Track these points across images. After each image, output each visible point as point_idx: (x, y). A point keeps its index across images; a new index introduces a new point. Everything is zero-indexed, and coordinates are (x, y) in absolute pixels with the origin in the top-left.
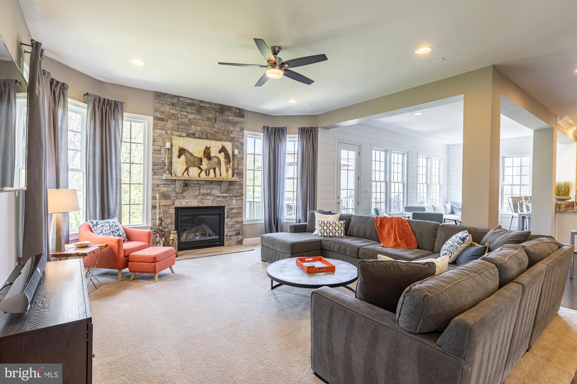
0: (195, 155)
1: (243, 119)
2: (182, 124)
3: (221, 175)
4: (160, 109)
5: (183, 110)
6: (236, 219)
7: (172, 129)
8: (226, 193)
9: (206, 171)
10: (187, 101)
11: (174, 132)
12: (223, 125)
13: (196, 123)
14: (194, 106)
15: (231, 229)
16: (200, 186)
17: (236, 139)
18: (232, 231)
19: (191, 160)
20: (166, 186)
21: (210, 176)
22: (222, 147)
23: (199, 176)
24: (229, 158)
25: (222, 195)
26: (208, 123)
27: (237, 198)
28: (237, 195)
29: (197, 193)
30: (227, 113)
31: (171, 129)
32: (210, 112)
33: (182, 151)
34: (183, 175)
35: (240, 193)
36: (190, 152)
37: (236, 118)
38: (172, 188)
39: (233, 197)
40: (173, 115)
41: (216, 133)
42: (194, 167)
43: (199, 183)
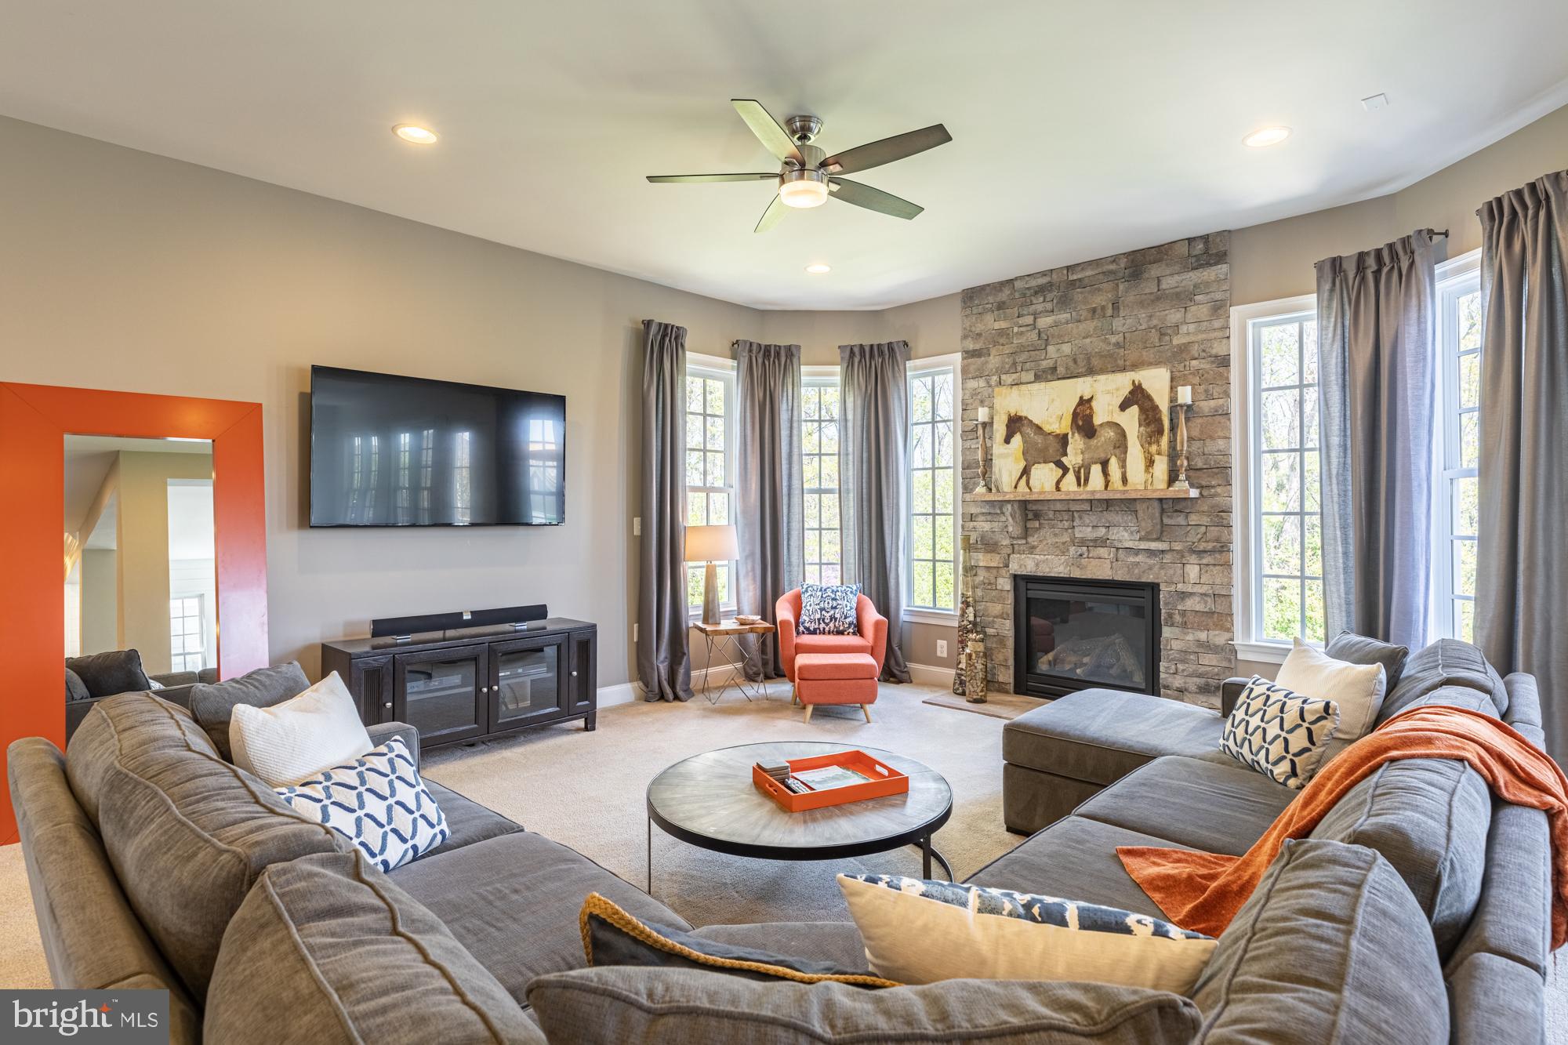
0: (1047, 428)
1: (1223, 268)
2: (1022, 349)
3: (1125, 481)
4: (973, 329)
5: (1025, 313)
6: (1203, 636)
7: (1001, 371)
8: (1158, 539)
9: (1079, 472)
10: (1034, 283)
11: (1003, 377)
12: (1143, 315)
13: (1060, 336)
14: (1050, 291)
15: (1180, 667)
16: (1073, 516)
17: (1195, 350)
18: (1185, 674)
19: (1038, 443)
20: (989, 518)
21: (1089, 488)
22: (1131, 387)
23: (1058, 489)
24: (1159, 421)
25: (1144, 545)
26: (1090, 326)
27: (1203, 558)
28: (1202, 546)
29: (1066, 538)
30: (1154, 271)
31: (997, 372)
32: (1096, 289)
33: (1015, 424)
34: (1016, 487)
35: (1217, 540)
36: (1036, 421)
37: (1191, 274)
38: (1000, 524)
39: (1186, 554)
40: (1002, 333)
41: (1120, 347)
42: (1045, 462)
43: (1070, 510)
